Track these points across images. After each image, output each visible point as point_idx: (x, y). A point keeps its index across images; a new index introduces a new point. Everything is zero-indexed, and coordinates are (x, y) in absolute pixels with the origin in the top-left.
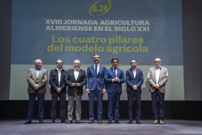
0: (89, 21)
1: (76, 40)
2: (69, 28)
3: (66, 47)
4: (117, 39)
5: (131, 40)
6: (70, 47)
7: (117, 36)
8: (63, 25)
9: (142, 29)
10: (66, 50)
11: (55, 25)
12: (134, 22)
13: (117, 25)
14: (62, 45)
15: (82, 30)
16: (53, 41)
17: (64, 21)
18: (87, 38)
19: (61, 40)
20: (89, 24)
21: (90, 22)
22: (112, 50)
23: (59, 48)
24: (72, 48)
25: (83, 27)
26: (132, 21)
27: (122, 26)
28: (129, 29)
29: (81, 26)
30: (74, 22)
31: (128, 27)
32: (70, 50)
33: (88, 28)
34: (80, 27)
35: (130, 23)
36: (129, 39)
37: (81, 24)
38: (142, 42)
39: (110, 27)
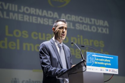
0: (49, 12)
1: (35, 36)
2: (26, 18)
3: (24, 45)
4: (79, 39)
5: (93, 43)
6: (28, 45)
7: (78, 36)
8: (18, 13)
9: (102, 30)
10: (24, 48)
11: (8, 11)
12: (94, 21)
13: (78, 22)
14: (18, 41)
15: (42, 22)
16: (7, 34)
17: (19, 8)
18: (48, 35)
19: (17, 33)
20: (49, 16)
21: (51, 14)
22: (75, 52)
23: (14, 45)
24: (31, 47)
25: (42, 19)
26: (93, 20)
27: (83, 23)
28: (90, 28)
29: (41, 17)
30: (32, 10)
31: (89, 27)
32: (29, 49)
33: (48, 21)
34: (39, 19)
35: (91, 21)
36: (91, 41)
37: (40, 14)
38: (103, 46)
39: (71, 24)
